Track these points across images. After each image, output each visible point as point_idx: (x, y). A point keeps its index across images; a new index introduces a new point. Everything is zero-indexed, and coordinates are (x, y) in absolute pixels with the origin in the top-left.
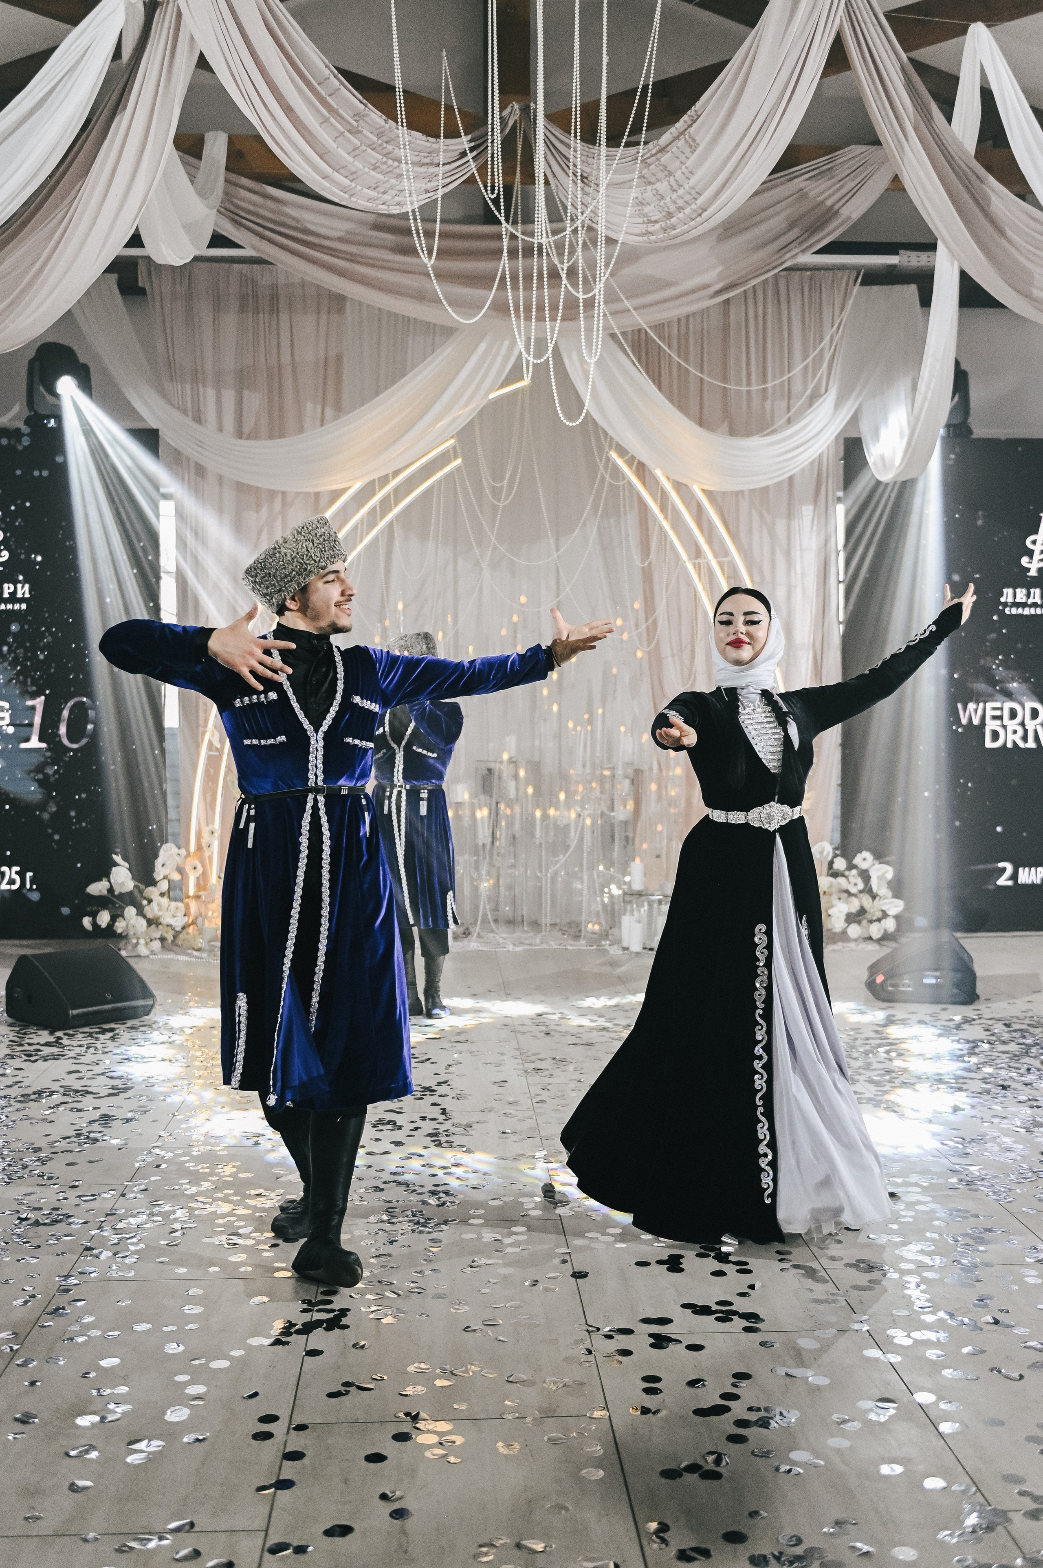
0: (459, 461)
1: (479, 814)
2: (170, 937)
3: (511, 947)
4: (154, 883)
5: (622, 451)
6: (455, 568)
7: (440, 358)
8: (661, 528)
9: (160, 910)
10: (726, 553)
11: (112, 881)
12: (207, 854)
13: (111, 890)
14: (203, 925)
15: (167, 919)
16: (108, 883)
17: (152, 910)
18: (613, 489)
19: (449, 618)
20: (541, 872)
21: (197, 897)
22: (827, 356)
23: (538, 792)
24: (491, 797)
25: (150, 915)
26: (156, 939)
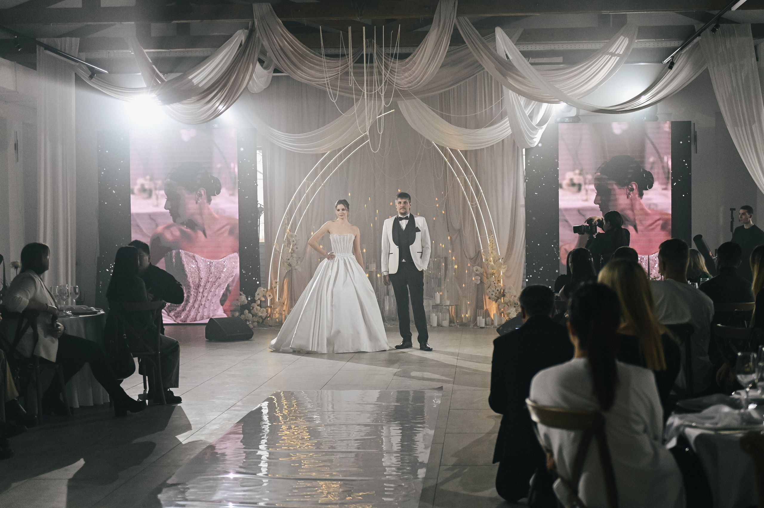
0: (368, 141)
2: (261, 321)
4: (255, 301)
9: (257, 311)
12: (275, 290)
14: (273, 316)
15: (260, 314)
17: (254, 310)
21: (270, 307)
25: (253, 313)
26: (255, 322)
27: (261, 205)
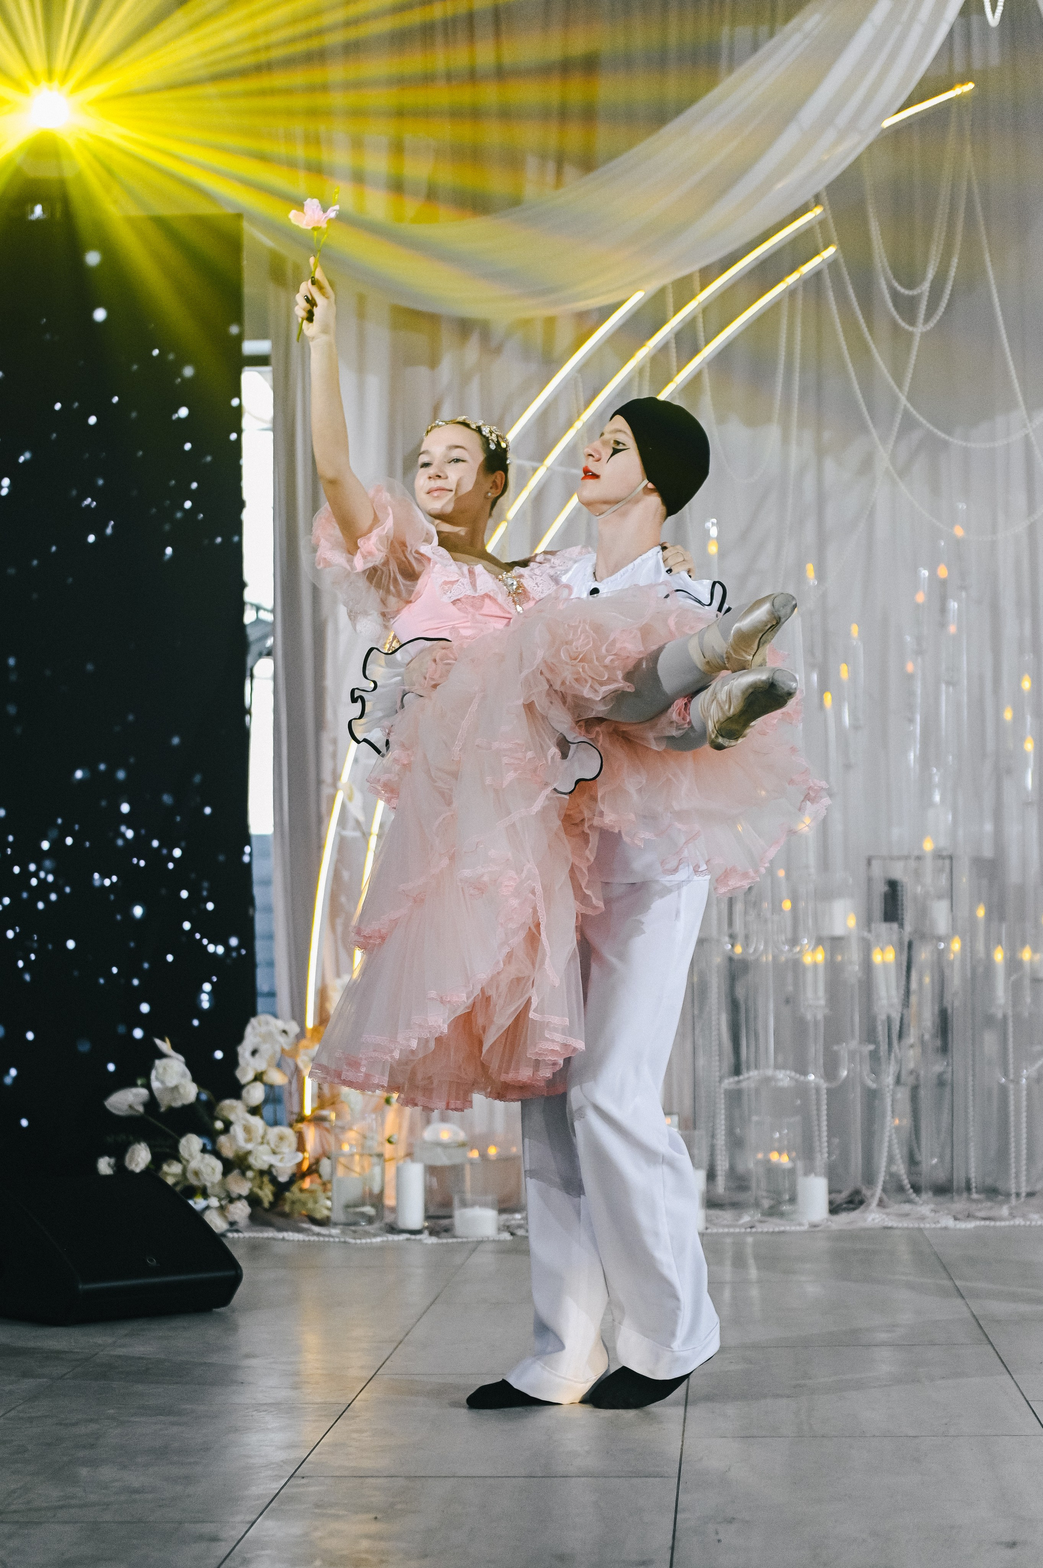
0: (831, 251)
1: (877, 957)
2: (267, 1194)
3: (950, 1223)
4: (236, 1090)
6: (820, 480)
7: (797, 38)
9: (249, 1140)
11: (155, 1085)
13: (152, 1103)
14: (331, 1170)
15: (261, 1159)
16: (144, 1092)
17: (234, 1139)
19: (810, 570)
20: (1006, 1074)
23: (997, 912)
24: (901, 926)
25: (228, 1152)
26: (240, 1197)
27: (258, 608)
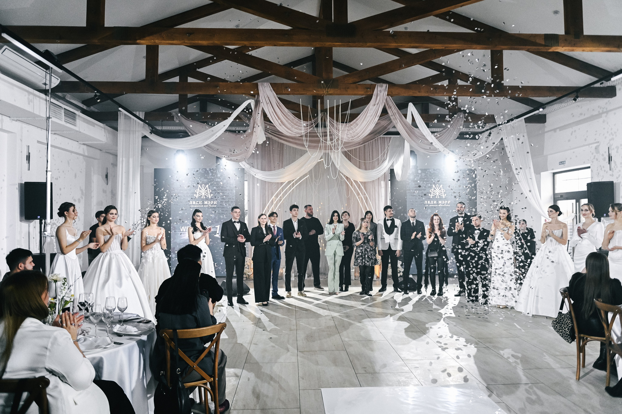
0: (308, 176)
5: (343, 174)
8: (351, 189)
10: (365, 195)
18: (341, 181)
22: (386, 152)
